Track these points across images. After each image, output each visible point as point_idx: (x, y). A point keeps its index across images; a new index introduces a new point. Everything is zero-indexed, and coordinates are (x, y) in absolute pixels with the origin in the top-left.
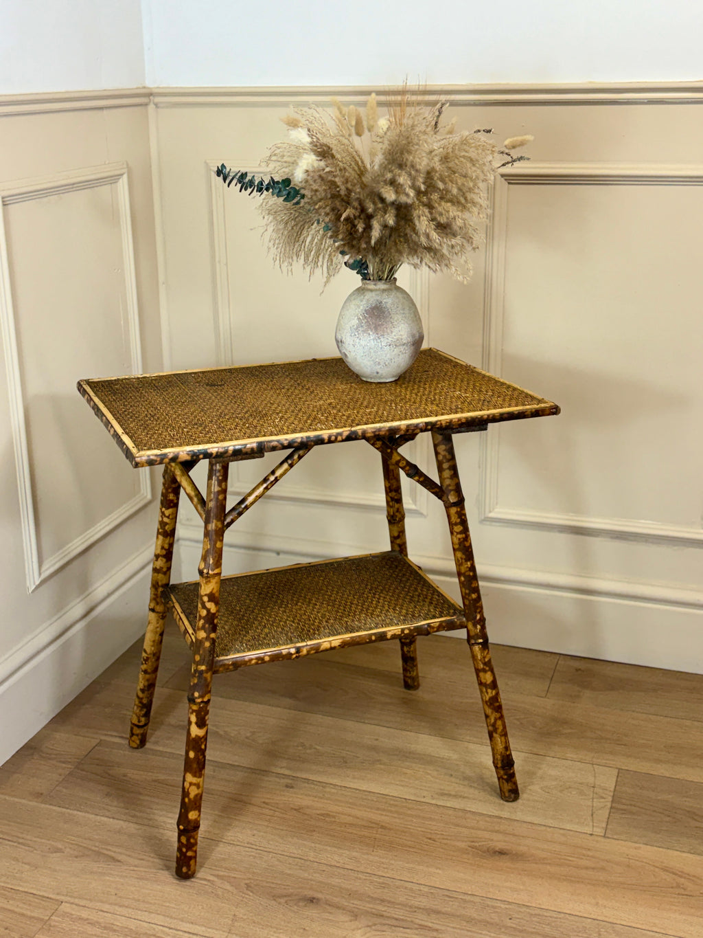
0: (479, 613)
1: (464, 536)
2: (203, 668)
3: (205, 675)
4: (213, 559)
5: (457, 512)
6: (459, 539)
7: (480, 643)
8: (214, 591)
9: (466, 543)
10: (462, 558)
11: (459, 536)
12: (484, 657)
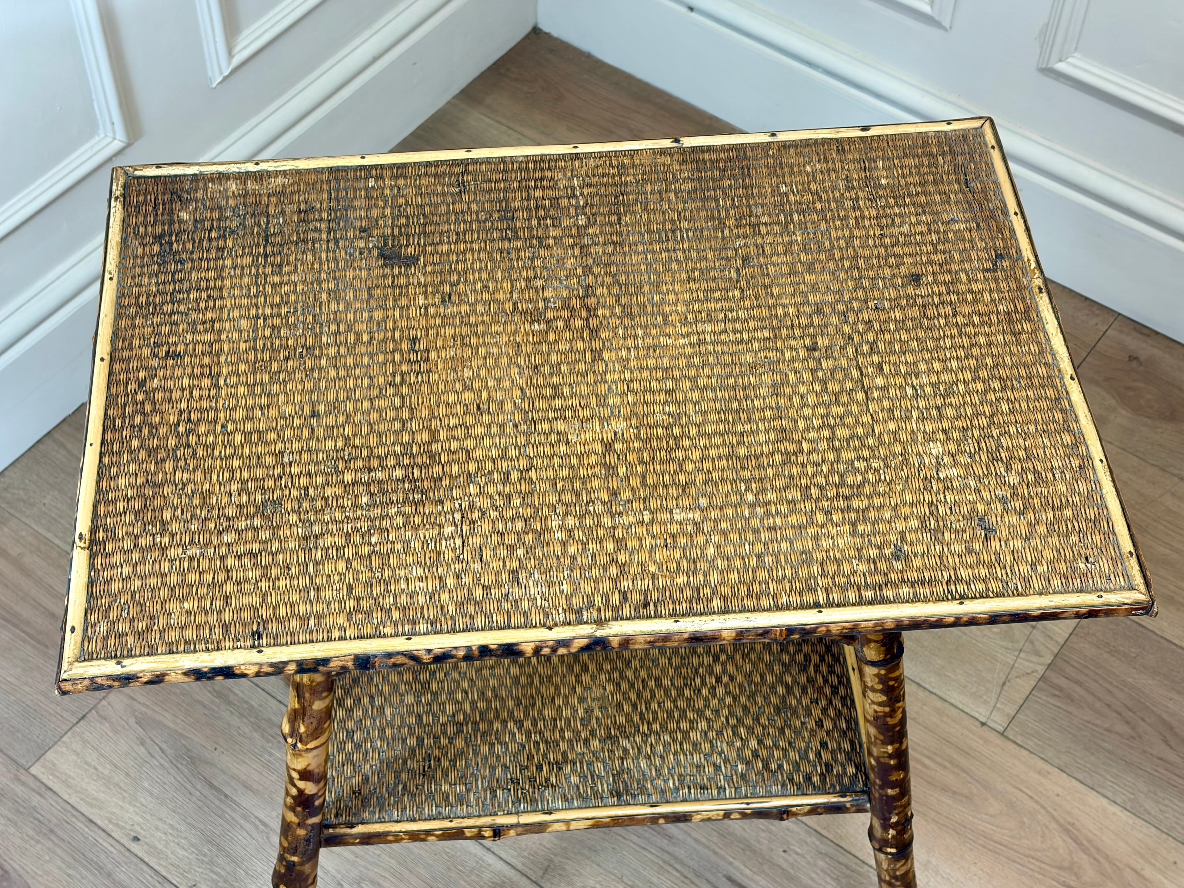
0: (897, 814)
1: (887, 709)
2: (295, 859)
3: (298, 868)
4: (307, 727)
5: (877, 675)
6: (876, 712)
7: (890, 854)
8: (310, 768)
9: (888, 719)
10: (876, 738)
11: (876, 707)
12: (895, 870)
